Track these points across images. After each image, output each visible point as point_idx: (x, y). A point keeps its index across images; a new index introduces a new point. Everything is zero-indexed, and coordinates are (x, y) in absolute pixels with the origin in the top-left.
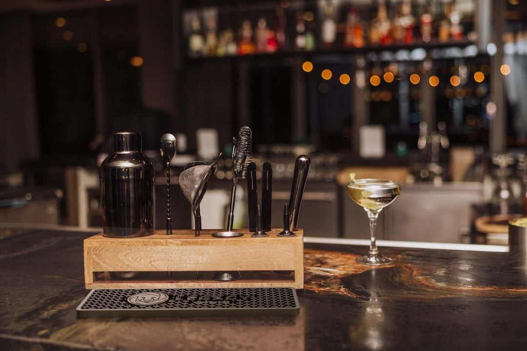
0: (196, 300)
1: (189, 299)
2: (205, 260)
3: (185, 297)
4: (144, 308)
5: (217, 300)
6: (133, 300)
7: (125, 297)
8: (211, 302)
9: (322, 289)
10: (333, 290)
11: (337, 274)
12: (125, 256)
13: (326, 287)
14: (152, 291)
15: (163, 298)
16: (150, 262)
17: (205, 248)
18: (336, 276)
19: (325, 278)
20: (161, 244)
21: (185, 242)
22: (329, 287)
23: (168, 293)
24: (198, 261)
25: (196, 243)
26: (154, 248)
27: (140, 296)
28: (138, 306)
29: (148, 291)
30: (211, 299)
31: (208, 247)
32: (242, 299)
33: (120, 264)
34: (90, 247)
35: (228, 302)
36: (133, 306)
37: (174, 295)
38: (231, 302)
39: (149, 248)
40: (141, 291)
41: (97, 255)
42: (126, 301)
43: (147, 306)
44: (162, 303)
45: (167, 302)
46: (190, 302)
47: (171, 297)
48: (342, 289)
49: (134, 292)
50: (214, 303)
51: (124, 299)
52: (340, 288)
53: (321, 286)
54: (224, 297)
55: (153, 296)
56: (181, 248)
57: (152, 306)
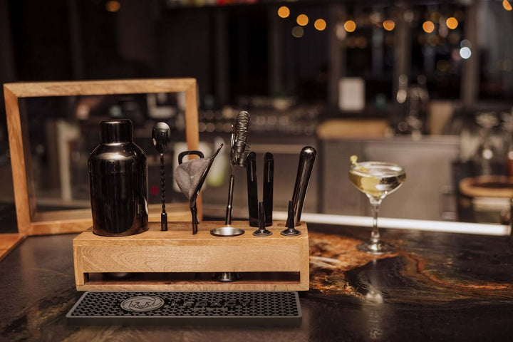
0: (193, 306)
1: (185, 304)
2: (204, 261)
3: (181, 303)
4: (137, 315)
5: (215, 307)
6: (126, 305)
7: (118, 302)
8: (208, 309)
9: (327, 287)
10: (339, 289)
11: (340, 267)
12: (118, 256)
13: (331, 284)
14: (148, 295)
15: (158, 302)
16: (145, 263)
17: (205, 248)
18: (339, 270)
19: (328, 271)
20: (156, 244)
21: (183, 241)
22: (334, 284)
23: (164, 298)
24: (197, 262)
25: (195, 243)
26: (150, 248)
27: (135, 300)
28: (131, 313)
29: (143, 294)
30: (209, 305)
31: (208, 247)
32: (241, 305)
33: (113, 265)
34: (80, 247)
35: (226, 309)
36: (126, 312)
37: (170, 299)
38: (229, 309)
39: (144, 248)
40: (135, 295)
41: (87, 256)
42: (119, 306)
43: (141, 313)
44: (157, 310)
45: (162, 308)
46: (186, 308)
47: (167, 302)
48: (348, 288)
49: (128, 295)
50: (212, 309)
51: (118, 304)
52: (346, 285)
53: (325, 283)
54: (222, 303)
55: (148, 301)
56: (178, 248)
57: (146, 313)
